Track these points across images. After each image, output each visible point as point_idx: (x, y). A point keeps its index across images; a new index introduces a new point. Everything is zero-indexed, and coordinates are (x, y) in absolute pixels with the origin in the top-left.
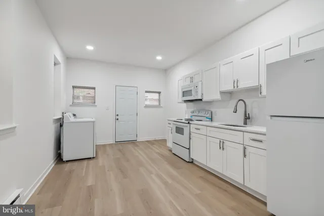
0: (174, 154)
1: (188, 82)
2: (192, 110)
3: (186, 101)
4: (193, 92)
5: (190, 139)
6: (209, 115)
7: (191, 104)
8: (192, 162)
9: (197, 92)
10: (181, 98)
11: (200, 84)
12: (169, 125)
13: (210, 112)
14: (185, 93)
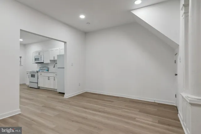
0: (30, 87)
1: (37, 54)
2: (40, 67)
3: (36, 63)
4: (40, 59)
5: (38, 78)
6: (47, 69)
7: (40, 64)
8: (39, 88)
9: (41, 59)
10: (34, 61)
11: (43, 56)
12: (28, 74)
13: (47, 68)
14: (36, 59)
